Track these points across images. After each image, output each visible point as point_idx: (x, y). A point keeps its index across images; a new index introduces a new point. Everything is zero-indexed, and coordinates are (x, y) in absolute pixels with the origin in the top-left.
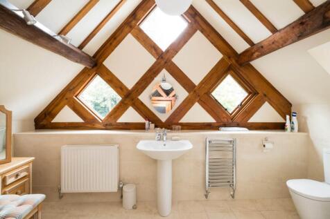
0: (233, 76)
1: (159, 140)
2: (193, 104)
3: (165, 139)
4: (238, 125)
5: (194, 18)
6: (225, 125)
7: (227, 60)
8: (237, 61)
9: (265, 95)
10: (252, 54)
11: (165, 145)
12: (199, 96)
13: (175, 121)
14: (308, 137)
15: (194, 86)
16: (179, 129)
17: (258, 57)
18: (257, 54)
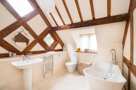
0: (50, 34)
1: (24, 60)
2: (36, 43)
3: (27, 59)
4: (52, 51)
5: (37, 8)
6: (48, 51)
7: (49, 28)
8: (52, 29)
9: (59, 41)
10: (58, 29)
11: (27, 62)
12: (39, 40)
13: (28, 51)
14: (67, 52)
15: (37, 36)
16: (31, 54)
17: (59, 30)
18: (59, 29)
